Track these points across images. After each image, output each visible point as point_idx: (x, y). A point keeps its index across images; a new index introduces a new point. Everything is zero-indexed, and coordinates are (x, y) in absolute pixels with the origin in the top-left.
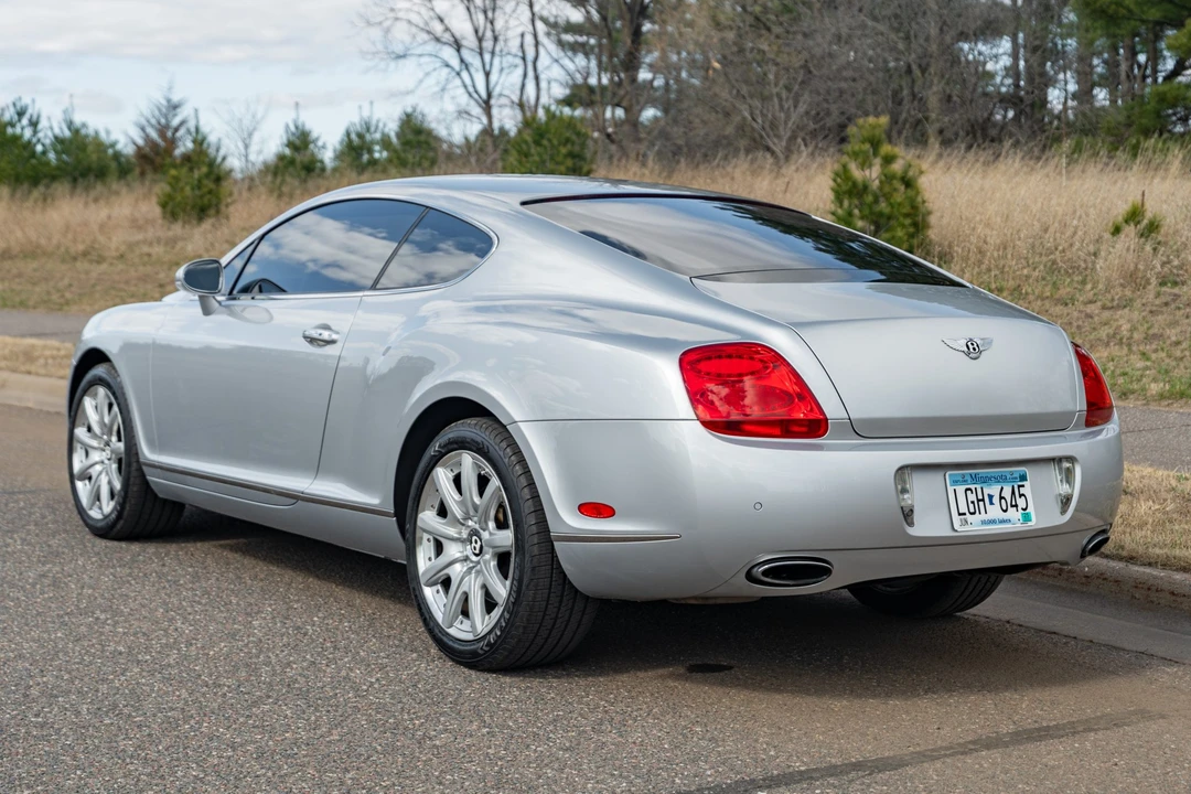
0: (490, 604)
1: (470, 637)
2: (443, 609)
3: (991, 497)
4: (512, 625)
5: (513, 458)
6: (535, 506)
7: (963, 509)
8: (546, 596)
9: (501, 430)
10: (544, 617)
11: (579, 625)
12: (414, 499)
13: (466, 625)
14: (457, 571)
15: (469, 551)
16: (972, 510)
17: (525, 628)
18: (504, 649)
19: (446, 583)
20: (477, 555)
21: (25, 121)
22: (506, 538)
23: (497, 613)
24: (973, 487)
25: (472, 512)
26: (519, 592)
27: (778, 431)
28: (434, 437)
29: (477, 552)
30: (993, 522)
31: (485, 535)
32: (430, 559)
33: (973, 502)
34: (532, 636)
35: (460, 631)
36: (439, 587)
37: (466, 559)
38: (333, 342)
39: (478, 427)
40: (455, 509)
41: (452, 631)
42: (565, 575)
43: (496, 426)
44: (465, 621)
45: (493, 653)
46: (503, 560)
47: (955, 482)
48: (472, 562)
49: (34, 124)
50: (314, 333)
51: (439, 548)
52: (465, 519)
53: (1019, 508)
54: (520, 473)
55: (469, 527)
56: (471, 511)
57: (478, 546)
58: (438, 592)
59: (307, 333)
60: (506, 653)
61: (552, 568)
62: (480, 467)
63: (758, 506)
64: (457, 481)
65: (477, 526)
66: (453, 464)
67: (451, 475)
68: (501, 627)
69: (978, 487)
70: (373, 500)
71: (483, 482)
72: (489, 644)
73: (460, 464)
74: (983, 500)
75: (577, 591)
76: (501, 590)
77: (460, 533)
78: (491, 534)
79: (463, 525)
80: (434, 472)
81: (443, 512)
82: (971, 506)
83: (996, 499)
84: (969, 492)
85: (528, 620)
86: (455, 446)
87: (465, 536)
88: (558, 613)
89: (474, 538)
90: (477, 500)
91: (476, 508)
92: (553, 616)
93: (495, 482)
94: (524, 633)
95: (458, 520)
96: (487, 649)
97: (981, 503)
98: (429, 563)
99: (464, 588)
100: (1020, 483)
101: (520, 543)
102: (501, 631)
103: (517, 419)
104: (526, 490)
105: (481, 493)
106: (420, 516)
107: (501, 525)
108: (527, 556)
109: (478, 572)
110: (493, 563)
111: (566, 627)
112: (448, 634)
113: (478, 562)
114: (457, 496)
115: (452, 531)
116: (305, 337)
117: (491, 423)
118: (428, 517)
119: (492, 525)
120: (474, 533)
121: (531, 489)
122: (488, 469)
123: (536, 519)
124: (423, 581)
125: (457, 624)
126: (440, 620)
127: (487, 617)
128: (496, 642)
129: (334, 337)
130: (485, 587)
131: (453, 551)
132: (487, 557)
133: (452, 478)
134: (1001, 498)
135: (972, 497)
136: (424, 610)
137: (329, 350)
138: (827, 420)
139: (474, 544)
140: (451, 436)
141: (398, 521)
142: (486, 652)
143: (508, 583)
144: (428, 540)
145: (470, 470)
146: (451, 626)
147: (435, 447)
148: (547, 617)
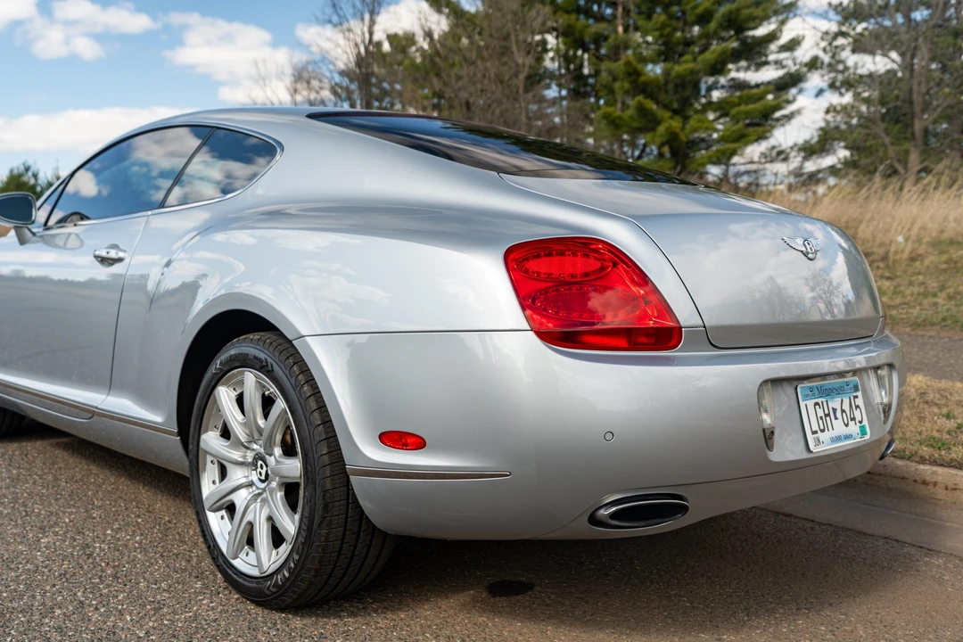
0: (277, 538)
1: (255, 572)
2: (227, 537)
3: (834, 410)
4: (302, 568)
5: (300, 377)
6: (327, 433)
7: (815, 428)
8: (341, 534)
9: (287, 345)
10: (338, 556)
11: (376, 561)
12: (197, 420)
13: (252, 557)
14: (240, 498)
15: (254, 477)
16: (822, 428)
17: (316, 570)
18: (294, 592)
19: (231, 509)
20: (263, 481)
21: (30, 174)
22: (293, 467)
23: (285, 549)
24: (819, 400)
25: (256, 436)
26: (310, 529)
27: (624, 343)
28: (216, 355)
29: (263, 478)
30: (838, 439)
31: (271, 460)
32: (214, 482)
33: (821, 418)
34: (325, 577)
35: (245, 563)
36: (223, 512)
37: (251, 484)
38: (120, 260)
39: (261, 343)
40: (239, 431)
41: (237, 563)
42: (362, 511)
43: (281, 341)
44: (251, 553)
45: (281, 595)
46: (290, 490)
47: (806, 397)
48: (258, 488)
49: (35, 176)
50: (104, 253)
51: (223, 473)
52: (249, 442)
53: (857, 421)
54: (309, 394)
55: (253, 450)
56: (255, 433)
57: (263, 472)
58: (222, 518)
59: (97, 253)
60: (295, 596)
61: (348, 504)
62: (264, 386)
63: (609, 436)
64: (240, 400)
65: (262, 450)
66: (235, 384)
67: (234, 395)
68: (290, 568)
69: (824, 400)
70: (156, 418)
71: (267, 403)
72: (276, 585)
73: (241, 383)
74: (828, 415)
75: (374, 527)
76: (289, 525)
77: (244, 457)
78: (277, 461)
79: (247, 448)
80: (216, 392)
81: (226, 433)
82: (820, 422)
83: (839, 413)
84: (817, 407)
85: (320, 562)
86: (238, 364)
87: (250, 460)
88: (354, 550)
89: (260, 462)
90: (261, 422)
91: (260, 431)
92: (349, 554)
93: (280, 404)
94: (315, 576)
95: (242, 444)
96: (274, 590)
97: (828, 418)
98: (213, 487)
99: (249, 517)
100: (855, 394)
101: (310, 475)
102: (290, 573)
103: (304, 333)
104: (316, 414)
105: (266, 416)
106: (204, 437)
107: (289, 451)
108: (318, 491)
109: (264, 501)
110: (280, 495)
111: (363, 563)
112: (232, 567)
113: (264, 490)
114: (240, 417)
115: (236, 455)
116: (96, 257)
117: (275, 338)
118: (211, 439)
119: (278, 451)
120: (259, 457)
121: (321, 413)
122: (273, 389)
123: (329, 447)
124: (207, 505)
125: (243, 555)
126: (224, 549)
127: (274, 552)
128: (284, 583)
129: (121, 255)
130: (270, 519)
131: (237, 476)
132: (274, 484)
133: (234, 398)
134: (843, 411)
135: (820, 413)
136: (208, 538)
137: (116, 268)
138: (681, 328)
139: (259, 469)
140: (233, 352)
141: (181, 439)
142: (274, 593)
143: (297, 517)
144: (212, 462)
145: (253, 389)
146: (236, 557)
147: (217, 364)
148: (341, 557)
